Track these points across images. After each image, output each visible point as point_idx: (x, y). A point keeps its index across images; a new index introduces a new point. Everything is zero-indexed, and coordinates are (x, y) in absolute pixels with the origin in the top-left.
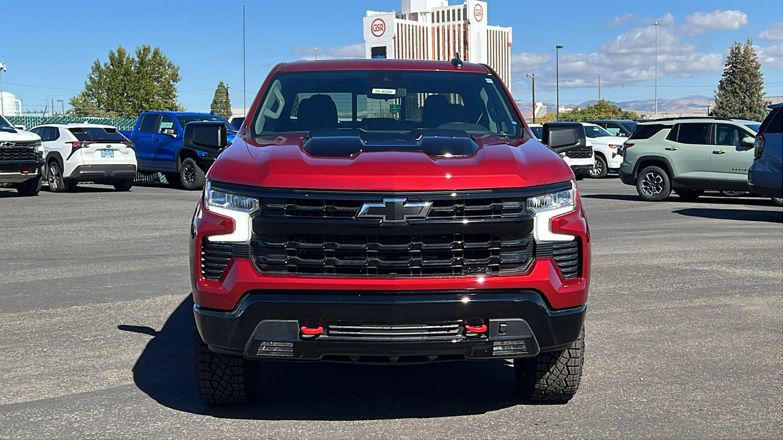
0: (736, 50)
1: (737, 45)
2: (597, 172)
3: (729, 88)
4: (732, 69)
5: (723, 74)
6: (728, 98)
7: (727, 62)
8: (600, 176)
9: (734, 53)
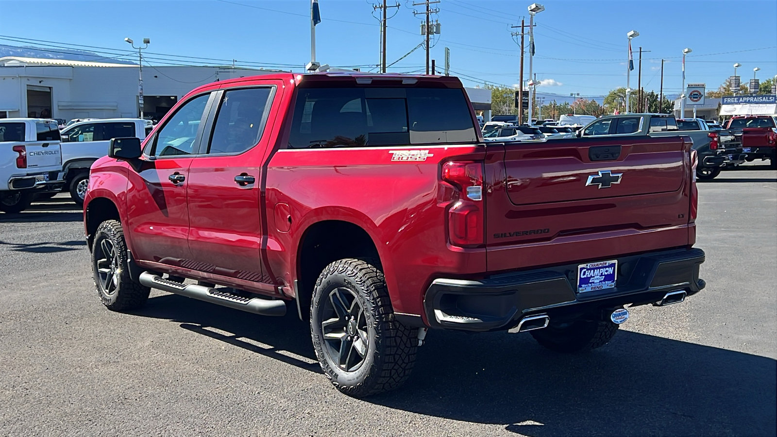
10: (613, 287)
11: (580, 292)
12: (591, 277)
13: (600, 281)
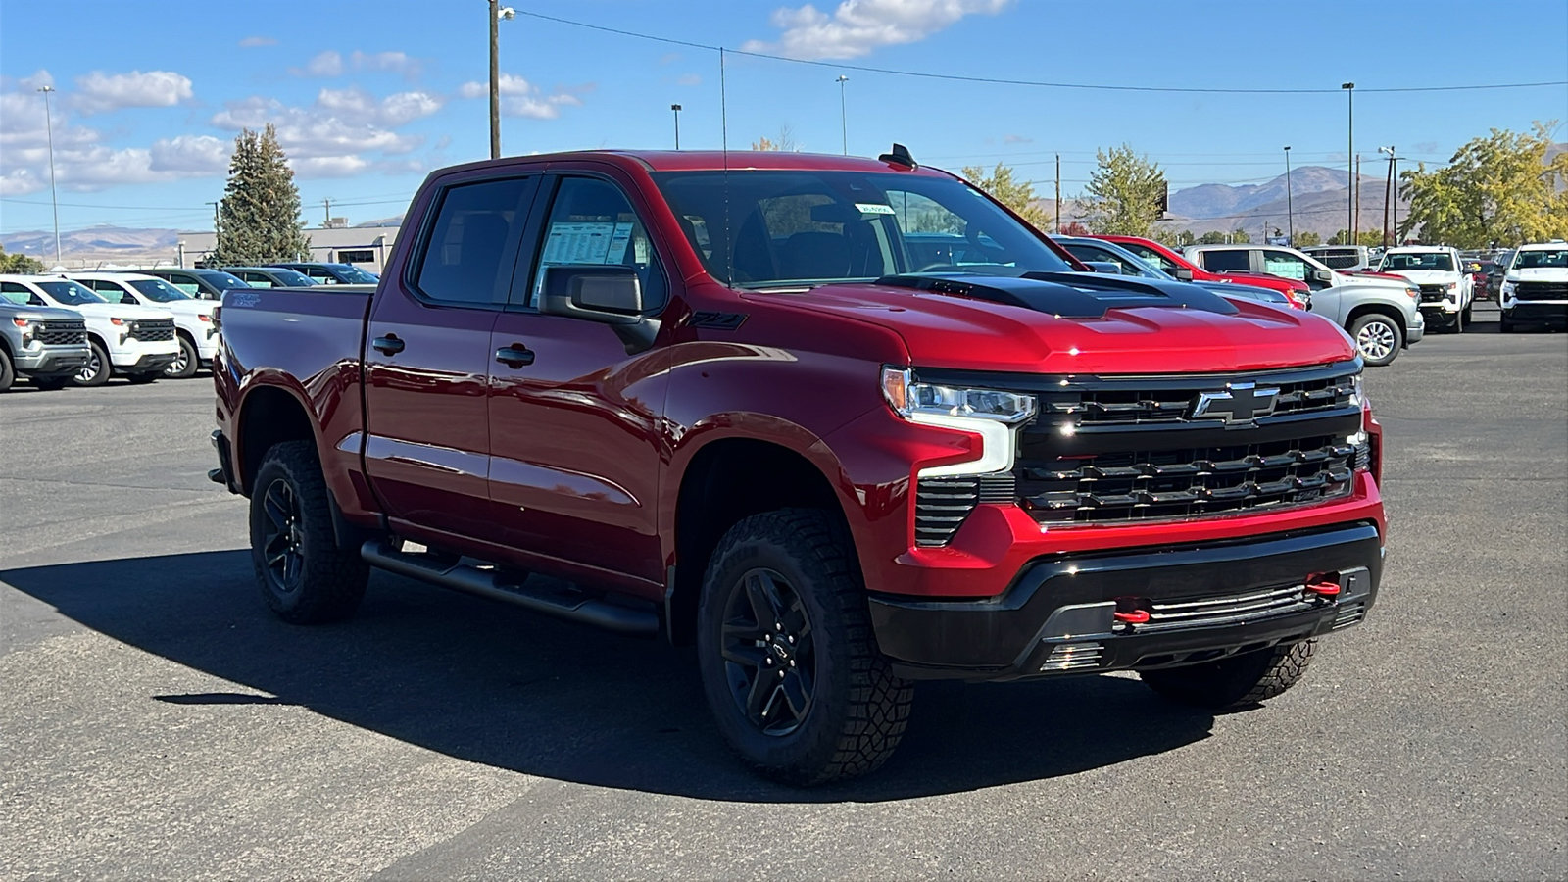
0: (247, 144)
1: (248, 136)
2: (178, 368)
3: (241, 214)
4: (243, 179)
5: (227, 187)
6: (241, 231)
7: (233, 165)
8: (186, 373)
9: (243, 150)
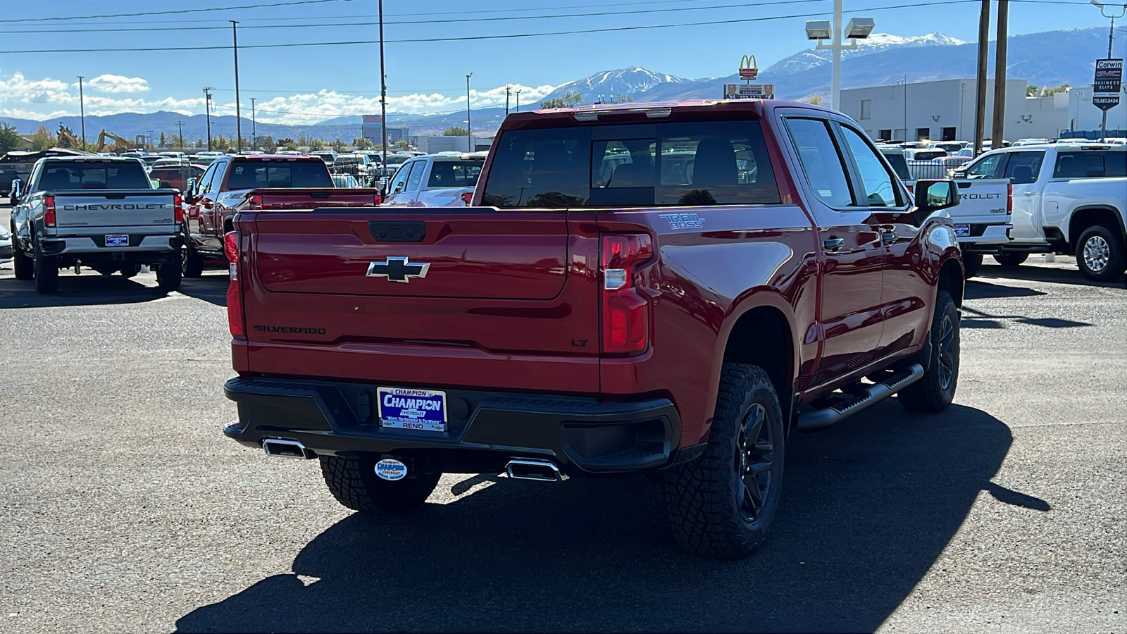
10: (443, 430)
11: (384, 426)
12: (402, 407)
13: (418, 418)
